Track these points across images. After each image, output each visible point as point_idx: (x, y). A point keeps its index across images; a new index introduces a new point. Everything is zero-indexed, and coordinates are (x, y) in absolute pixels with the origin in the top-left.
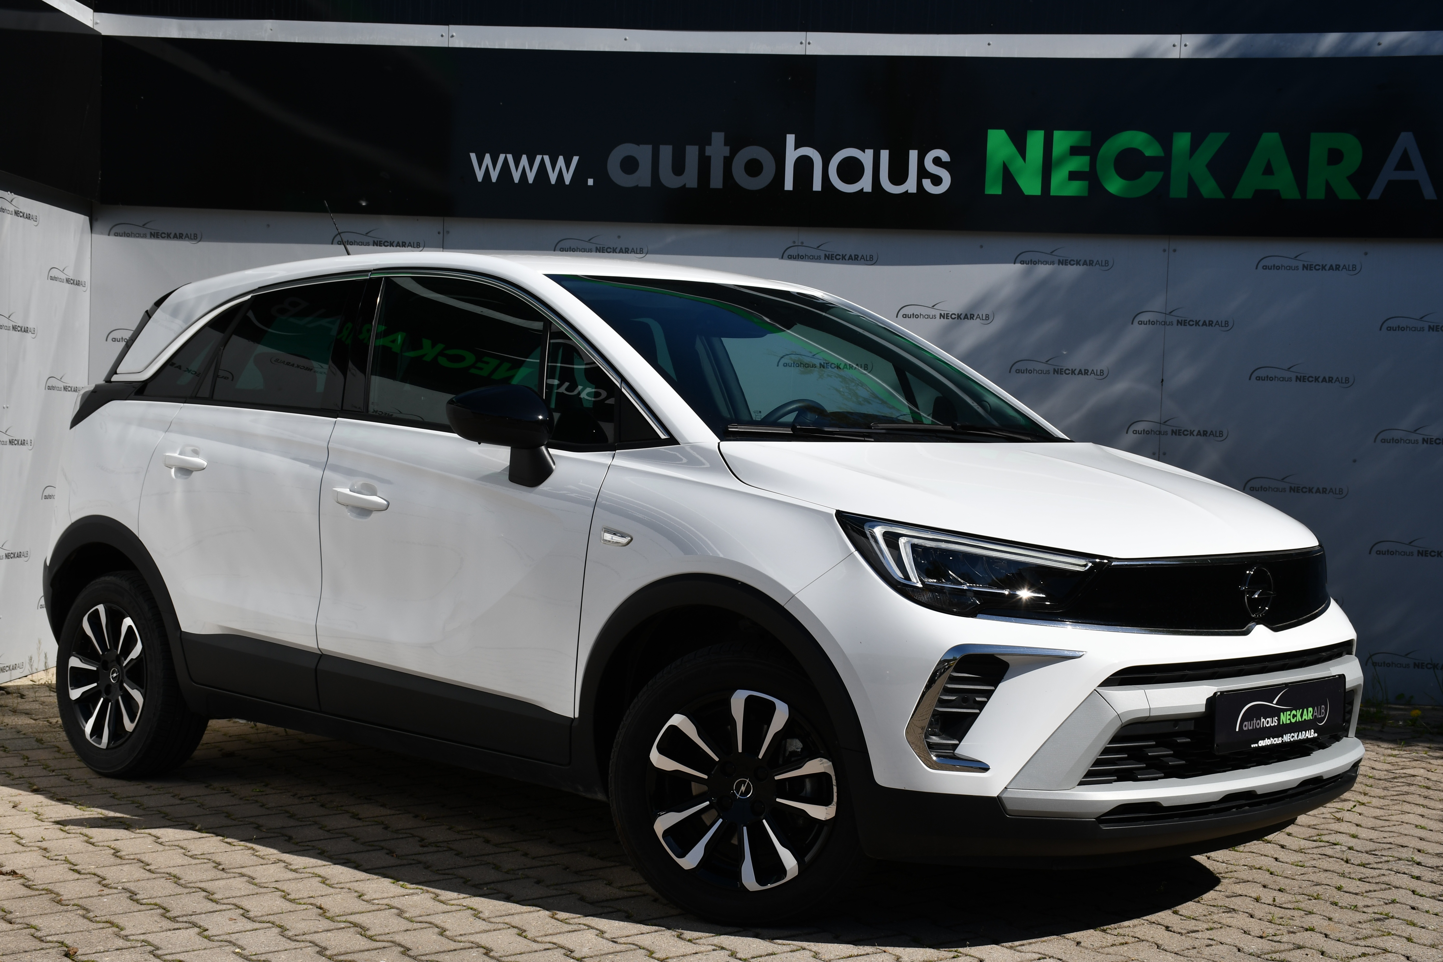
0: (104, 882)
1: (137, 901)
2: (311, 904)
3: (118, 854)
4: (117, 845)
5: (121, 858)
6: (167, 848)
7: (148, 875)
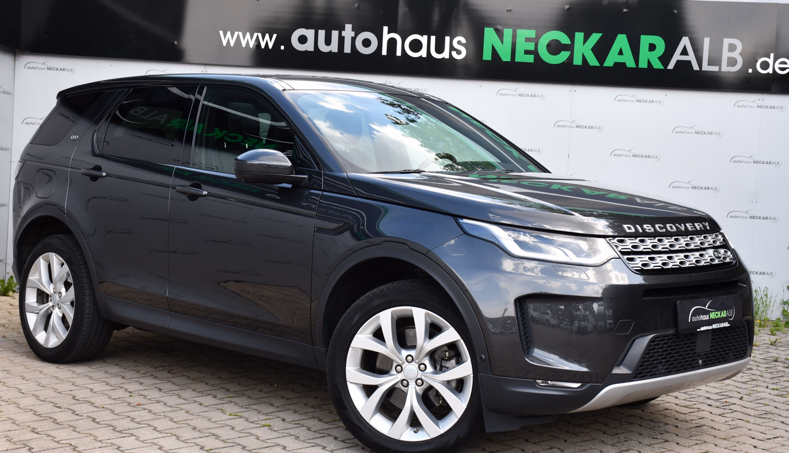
0: (76, 413)
1: (97, 423)
2: (186, 424)
3: (75, 398)
4: (73, 393)
5: (78, 400)
6: (99, 395)
7: (96, 409)
